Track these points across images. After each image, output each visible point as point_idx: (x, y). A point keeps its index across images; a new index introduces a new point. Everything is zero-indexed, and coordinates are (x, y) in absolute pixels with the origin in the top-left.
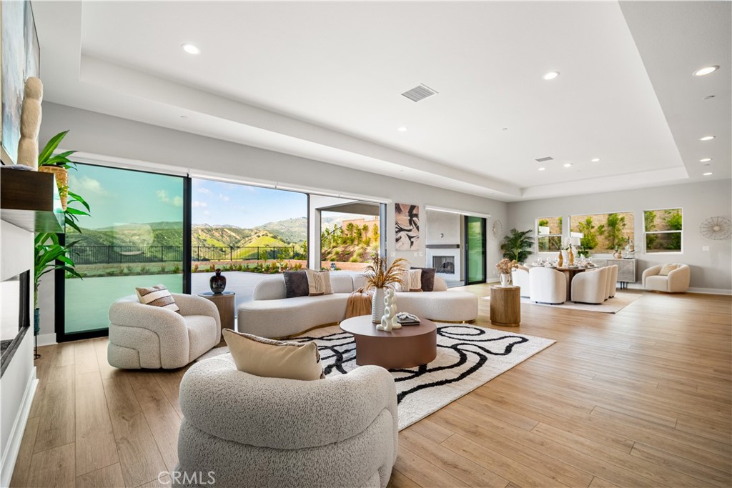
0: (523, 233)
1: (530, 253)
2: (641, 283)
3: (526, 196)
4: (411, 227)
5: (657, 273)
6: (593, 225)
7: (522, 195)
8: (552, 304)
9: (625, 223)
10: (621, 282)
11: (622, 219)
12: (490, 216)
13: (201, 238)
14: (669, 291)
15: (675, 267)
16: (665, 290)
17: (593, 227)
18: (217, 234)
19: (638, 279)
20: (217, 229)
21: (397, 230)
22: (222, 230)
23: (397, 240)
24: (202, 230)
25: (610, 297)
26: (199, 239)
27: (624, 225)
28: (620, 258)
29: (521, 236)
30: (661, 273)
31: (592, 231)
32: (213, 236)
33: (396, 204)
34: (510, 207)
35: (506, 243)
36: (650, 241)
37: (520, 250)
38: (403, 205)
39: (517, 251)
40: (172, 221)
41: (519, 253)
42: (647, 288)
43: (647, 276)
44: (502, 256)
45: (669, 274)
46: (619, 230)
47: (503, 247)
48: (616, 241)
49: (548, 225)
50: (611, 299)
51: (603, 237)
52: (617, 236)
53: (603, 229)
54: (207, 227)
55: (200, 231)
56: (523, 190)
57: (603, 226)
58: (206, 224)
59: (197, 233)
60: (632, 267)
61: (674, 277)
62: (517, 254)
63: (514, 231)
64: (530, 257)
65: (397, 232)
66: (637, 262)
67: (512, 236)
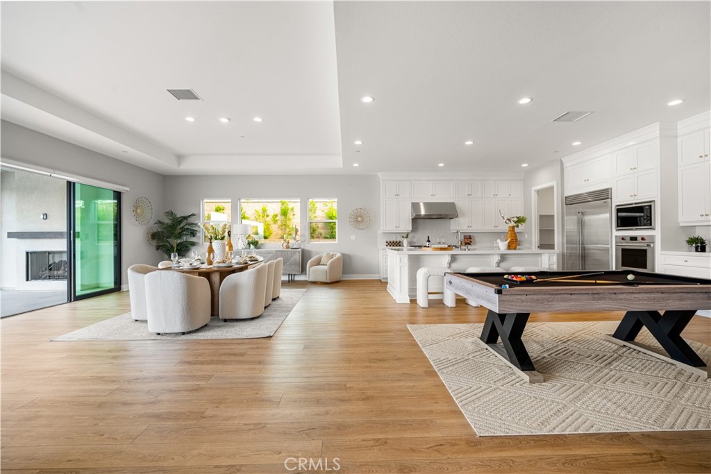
0: (185, 218)
1: (193, 244)
2: (306, 274)
3: (187, 167)
5: (318, 263)
6: (268, 214)
7: (179, 165)
8: (183, 333)
9: (295, 213)
10: (289, 275)
11: (292, 209)
14: (328, 281)
15: (332, 256)
16: (325, 281)
17: (268, 216)
19: (303, 271)
25: (274, 300)
27: (294, 215)
28: (288, 247)
29: (181, 222)
30: (322, 263)
31: (268, 219)
34: (168, 182)
35: (160, 230)
36: (314, 231)
37: (179, 241)
39: (175, 242)
41: (178, 245)
42: (311, 279)
43: (312, 266)
44: (154, 248)
45: (328, 263)
46: (290, 220)
47: (154, 236)
48: (288, 230)
49: (225, 211)
50: (275, 302)
51: (276, 226)
52: (288, 226)
53: (277, 218)
56: (180, 158)
57: (276, 216)
60: (298, 257)
61: (332, 267)
62: (175, 246)
63: (170, 214)
64: (193, 249)
66: (303, 251)
67: (167, 221)
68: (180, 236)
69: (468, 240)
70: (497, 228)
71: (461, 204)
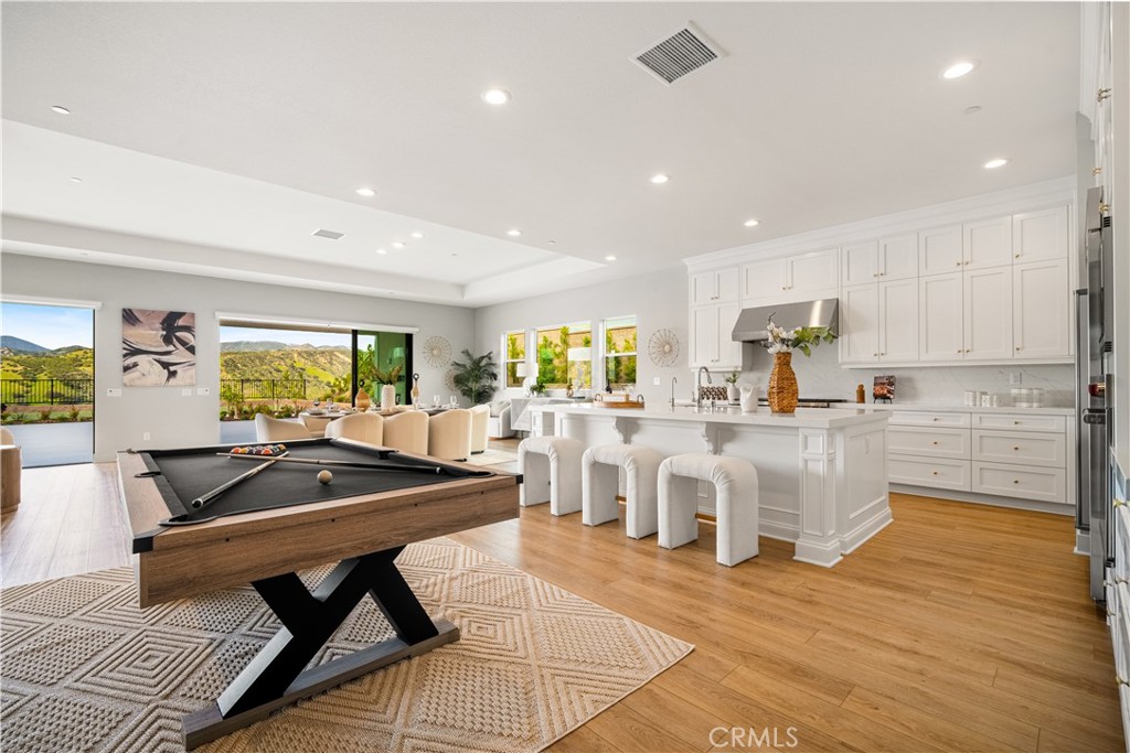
0: (483, 358)
1: (494, 389)
4: (171, 348)
7: (463, 296)
12: (417, 330)
13: (297, 365)
18: (322, 360)
20: (323, 352)
21: (125, 352)
22: (331, 353)
23: (126, 369)
24: (300, 354)
26: (293, 367)
29: (479, 363)
32: (315, 363)
33: (124, 310)
38: (143, 312)
40: (255, 341)
41: (477, 390)
47: (457, 380)
54: (310, 348)
55: (296, 355)
56: (462, 287)
58: (308, 345)
59: (292, 358)
63: (469, 354)
65: (125, 356)
68: (478, 379)
69: (886, 388)
70: (969, 356)
71: (858, 300)
